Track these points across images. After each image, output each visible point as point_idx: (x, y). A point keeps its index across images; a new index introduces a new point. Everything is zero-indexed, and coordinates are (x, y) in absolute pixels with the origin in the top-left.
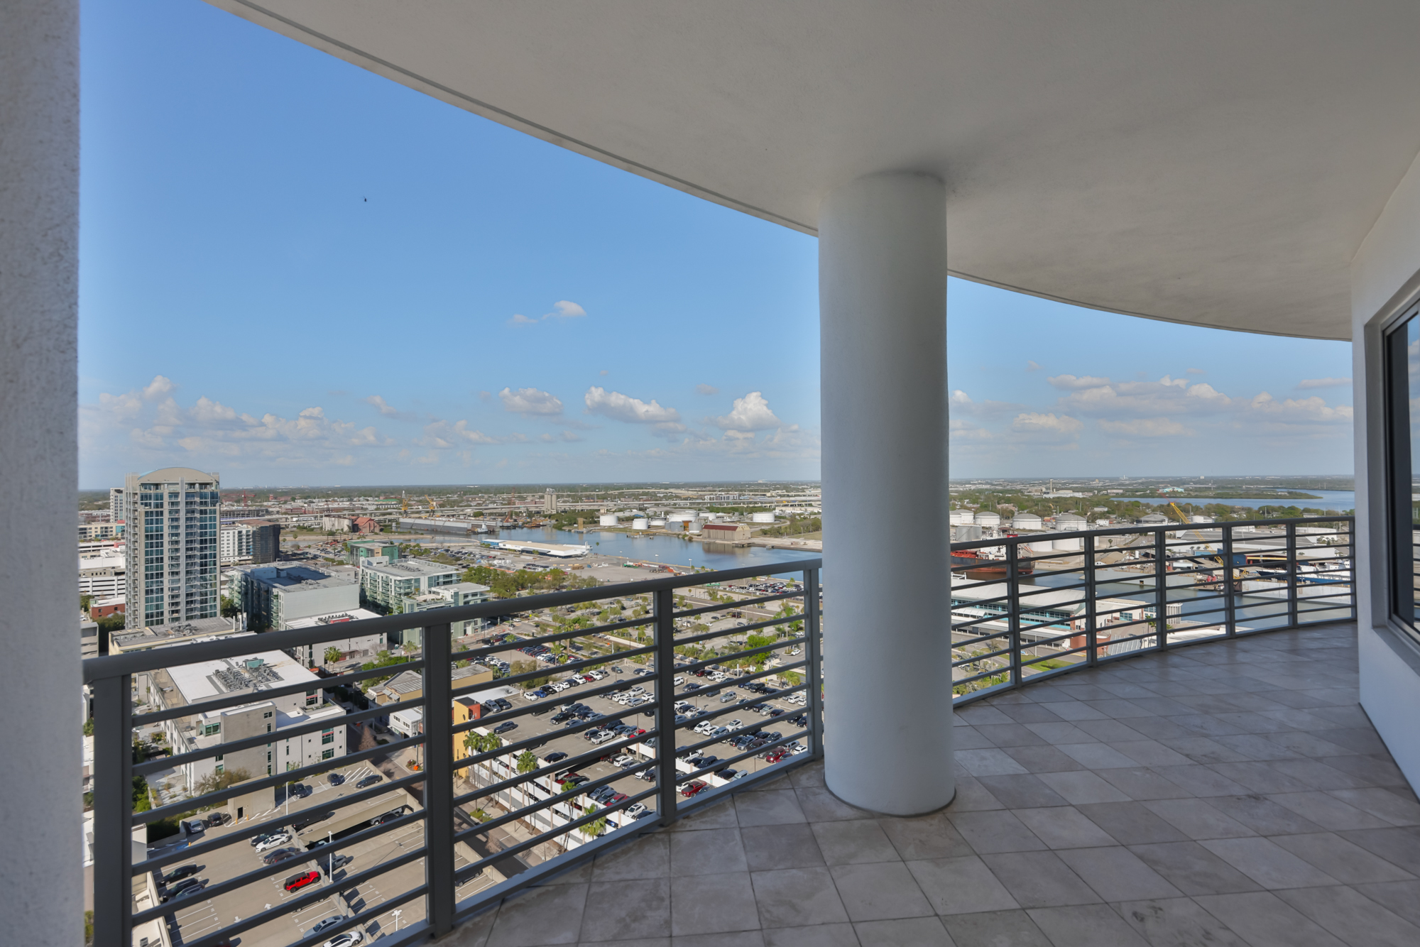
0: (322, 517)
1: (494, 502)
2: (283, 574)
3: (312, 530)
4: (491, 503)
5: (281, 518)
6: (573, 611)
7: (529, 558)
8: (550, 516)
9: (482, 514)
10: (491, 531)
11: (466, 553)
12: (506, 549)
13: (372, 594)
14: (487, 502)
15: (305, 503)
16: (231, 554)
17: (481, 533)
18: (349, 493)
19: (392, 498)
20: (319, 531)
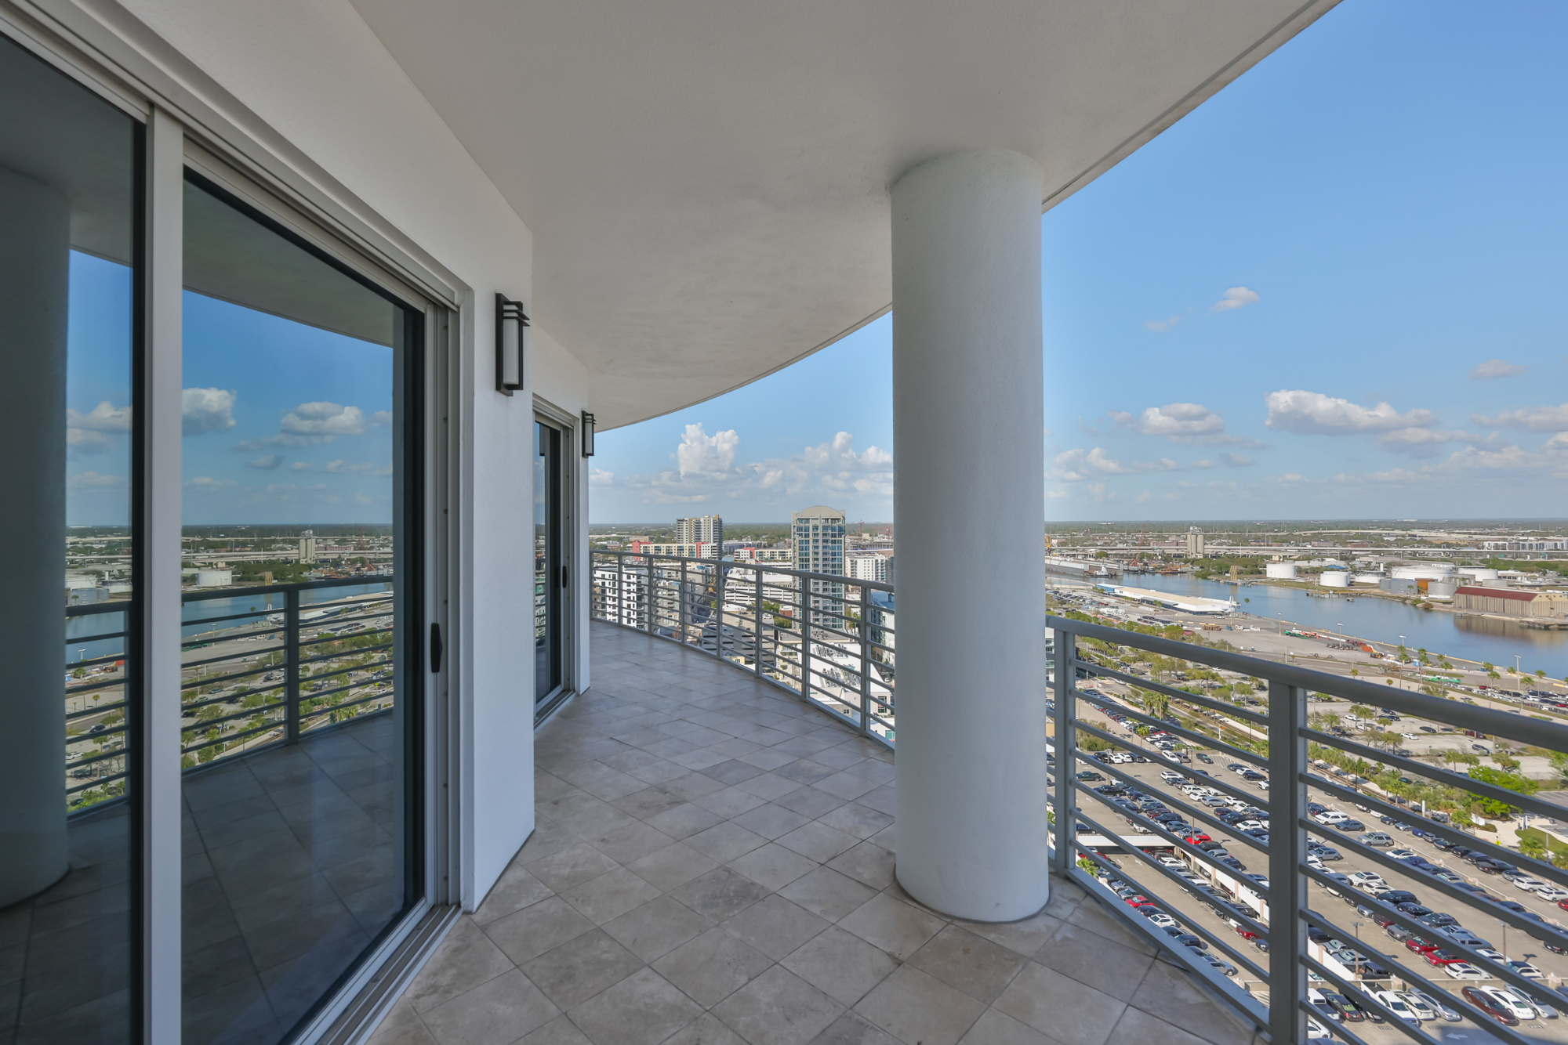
1: (1125, 542)
4: (1120, 543)
6: (1184, 680)
7: (1149, 610)
8: (1193, 562)
9: (1107, 555)
10: (1112, 576)
11: (1076, 597)
12: (1123, 597)
14: (1117, 542)
17: (1101, 576)
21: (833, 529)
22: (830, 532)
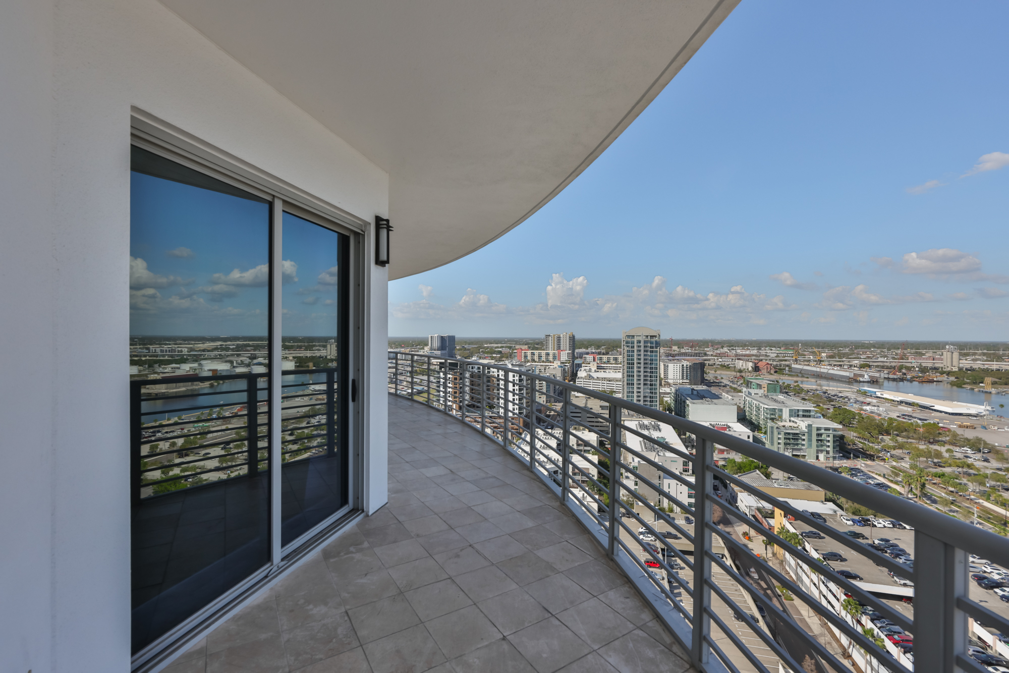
0: (735, 359)
1: (885, 356)
2: (695, 393)
3: (729, 368)
4: (881, 357)
5: (712, 359)
6: (941, 467)
7: (908, 410)
8: (949, 373)
9: (869, 366)
10: (873, 382)
11: (842, 397)
12: (884, 398)
13: (749, 414)
14: (878, 356)
15: (729, 350)
16: (678, 378)
17: (864, 382)
18: (759, 345)
19: (791, 349)
20: (733, 369)
21: (651, 343)
22: (649, 345)
